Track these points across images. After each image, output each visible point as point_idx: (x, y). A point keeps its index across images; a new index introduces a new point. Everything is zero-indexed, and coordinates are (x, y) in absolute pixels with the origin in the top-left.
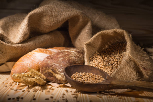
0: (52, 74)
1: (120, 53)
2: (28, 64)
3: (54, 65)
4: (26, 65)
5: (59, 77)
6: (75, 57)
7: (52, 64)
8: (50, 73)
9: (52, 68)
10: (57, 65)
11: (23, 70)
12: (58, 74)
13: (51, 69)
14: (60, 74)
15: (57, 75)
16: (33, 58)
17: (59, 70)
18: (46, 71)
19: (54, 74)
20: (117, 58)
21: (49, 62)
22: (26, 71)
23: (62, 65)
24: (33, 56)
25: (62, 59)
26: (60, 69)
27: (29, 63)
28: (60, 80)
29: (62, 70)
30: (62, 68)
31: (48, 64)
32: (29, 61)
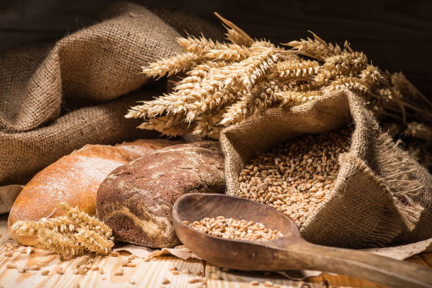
0: (132, 221)
1: (328, 157)
2: (60, 193)
3: (137, 192)
4: (52, 195)
5: (150, 228)
6: (197, 170)
7: (131, 192)
8: (126, 217)
9: (132, 202)
10: (144, 192)
11: (45, 210)
12: (148, 219)
13: (128, 206)
14: (154, 221)
15: (144, 222)
16: (73, 175)
17: (151, 208)
18: (114, 212)
19: (137, 220)
20: (323, 170)
21: (121, 184)
22: (53, 213)
23: (159, 195)
24: (73, 169)
25: (160, 177)
26: (154, 205)
27: (63, 188)
28: (154, 239)
29: (159, 207)
30: (161, 204)
31: (119, 192)
32: (63, 183)
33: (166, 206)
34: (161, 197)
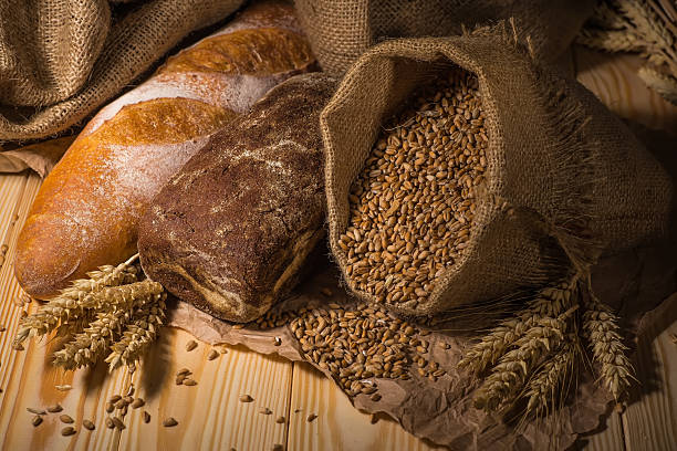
0: (190, 286)
3: (194, 253)
5: (216, 300)
6: (282, 211)
7: (187, 250)
8: (181, 277)
9: (188, 263)
10: (205, 256)
11: (64, 264)
12: (212, 290)
13: (182, 266)
14: (221, 294)
15: (207, 291)
17: (216, 278)
18: (164, 265)
19: (197, 286)
21: (171, 236)
22: (75, 268)
23: (226, 265)
24: (102, 176)
25: (227, 234)
26: (219, 276)
27: (88, 221)
28: (222, 312)
29: (226, 280)
30: (229, 276)
31: (169, 244)
32: (88, 213)
33: (236, 282)
34: (228, 268)
